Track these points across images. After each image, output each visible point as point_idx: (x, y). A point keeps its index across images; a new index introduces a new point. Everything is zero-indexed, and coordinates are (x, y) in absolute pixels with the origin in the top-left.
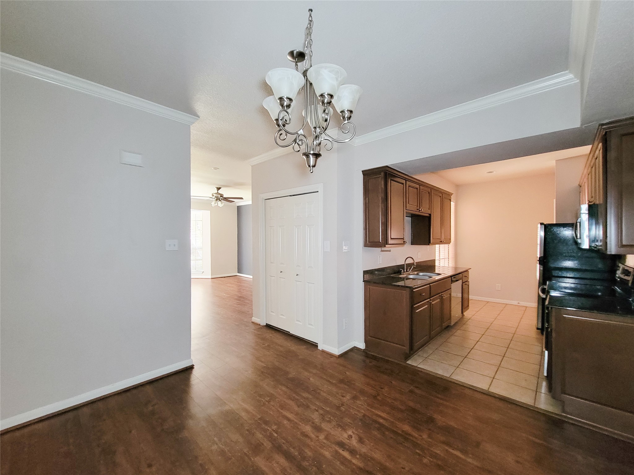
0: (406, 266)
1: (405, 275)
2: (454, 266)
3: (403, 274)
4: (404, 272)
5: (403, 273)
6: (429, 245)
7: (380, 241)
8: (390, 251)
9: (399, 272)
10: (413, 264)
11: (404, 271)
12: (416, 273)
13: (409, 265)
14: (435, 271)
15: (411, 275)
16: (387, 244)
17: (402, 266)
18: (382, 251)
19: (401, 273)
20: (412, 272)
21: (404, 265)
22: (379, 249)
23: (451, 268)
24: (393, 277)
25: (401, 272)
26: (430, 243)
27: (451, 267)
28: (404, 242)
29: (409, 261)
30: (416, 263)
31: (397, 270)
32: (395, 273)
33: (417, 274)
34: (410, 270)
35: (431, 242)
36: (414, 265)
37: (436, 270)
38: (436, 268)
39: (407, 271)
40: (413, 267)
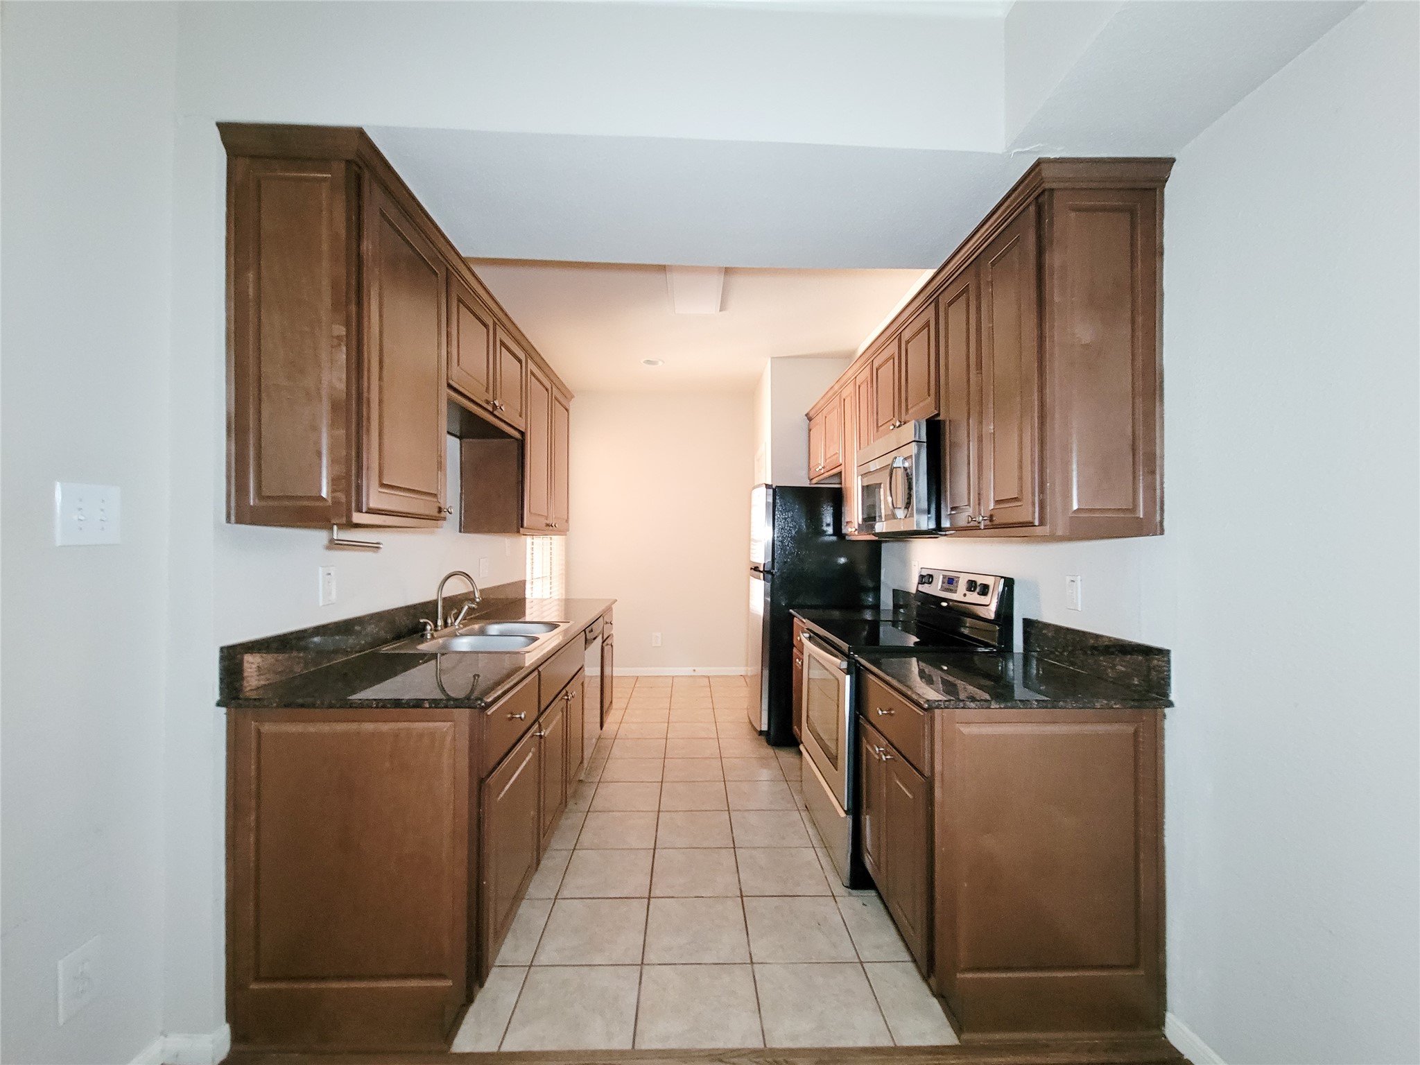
0: (444, 607)
1: (441, 641)
2: (564, 597)
3: (433, 637)
4: (436, 630)
5: (432, 635)
6: (518, 532)
7: (320, 490)
8: (375, 547)
9: (417, 632)
10: (468, 597)
11: (436, 625)
12: (476, 627)
13: (453, 603)
14: (524, 614)
15: (462, 635)
16: (359, 510)
17: (427, 609)
18: (334, 545)
19: (423, 636)
20: (465, 626)
21: (435, 603)
22: (321, 536)
23: (556, 603)
24: (388, 656)
25: (425, 629)
26: (522, 526)
27: (558, 599)
28: (440, 510)
29: (456, 588)
30: (482, 591)
31: (405, 622)
32: (398, 637)
33: (482, 632)
34: (458, 621)
35: (525, 525)
36: (473, 600)
37: (528, 612)
38: (528, 605)
39: (446, 625)
40: (466, 607)
